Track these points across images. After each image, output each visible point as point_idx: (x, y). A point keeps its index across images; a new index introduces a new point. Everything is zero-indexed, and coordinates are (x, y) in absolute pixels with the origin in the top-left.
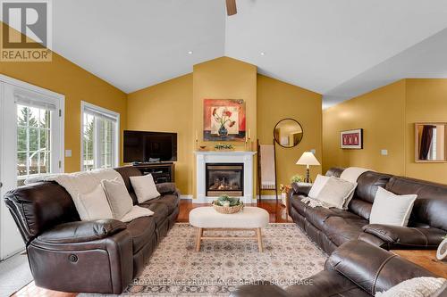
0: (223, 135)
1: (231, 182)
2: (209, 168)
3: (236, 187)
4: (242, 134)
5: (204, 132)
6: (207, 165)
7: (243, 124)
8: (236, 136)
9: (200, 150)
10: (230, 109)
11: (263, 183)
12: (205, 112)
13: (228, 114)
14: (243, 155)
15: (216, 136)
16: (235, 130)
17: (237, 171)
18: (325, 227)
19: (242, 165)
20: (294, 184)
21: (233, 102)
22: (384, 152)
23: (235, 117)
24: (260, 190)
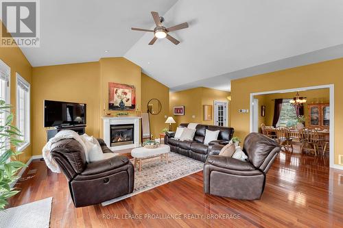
0: (122, 107)
1: (125, 136)
2: (113, 128)
3: (129, 139)
4: (133, 107)
5: (110, 104)
6: (111, 126)
7: (134, 101)
8: (130, 107)
9: (107, 116)
10: (127, 91)
11: (144, 135)
12: (109, 91)
13: (125, 94)
14: (134, 119)
15: (117, 107)
16: (129, 104)
17: (130, 129)
18: (192, 147)
19: (133, 125)
20: (167, 133)
21: (128, 86)
22: (194, 117)
23: (129, 96)
24: (142, 139)
